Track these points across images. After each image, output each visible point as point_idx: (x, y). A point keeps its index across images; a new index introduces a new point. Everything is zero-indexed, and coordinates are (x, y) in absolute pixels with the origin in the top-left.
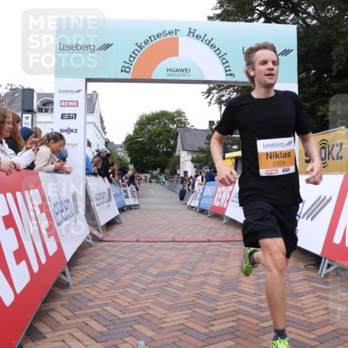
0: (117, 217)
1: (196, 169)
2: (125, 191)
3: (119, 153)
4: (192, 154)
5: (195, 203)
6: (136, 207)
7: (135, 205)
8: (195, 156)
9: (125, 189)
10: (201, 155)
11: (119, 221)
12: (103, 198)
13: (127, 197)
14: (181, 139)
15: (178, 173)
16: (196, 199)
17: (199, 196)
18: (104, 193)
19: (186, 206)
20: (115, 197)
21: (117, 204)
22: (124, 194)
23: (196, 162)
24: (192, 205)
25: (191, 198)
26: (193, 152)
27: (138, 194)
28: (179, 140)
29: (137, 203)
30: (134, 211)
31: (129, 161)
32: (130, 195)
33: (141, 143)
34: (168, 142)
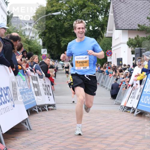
0: (24, 122)
1: (134, 56)
2: (35, 86)
3: (27, 33)
4: (129, 33)
5: (133, 103)
6: (50, 107)
7: (49, 105)
8: (133, 37)
9: (35, 82)
10: (142, 36)
11: (27, 127)
12: (6, 95)
13: (38, 94)
14: (114, 12)
15: (109, 61)
16: (134, 97)
17: (138, 93)
18: (8, 88)
19: (119, 107)
20: (22, 93)
21: (25, 103)
22: (34, 90)
23: (135, 46)
24: (129, 105)
25: (127, 95)
26: (130, 31)
27: (53, 90)
28: (111, 14)
29: (52, 102)
30: (47, 113)
31: (41, 43)
32: (42, 91)
33: (58, 19)
34: (95, 17)
